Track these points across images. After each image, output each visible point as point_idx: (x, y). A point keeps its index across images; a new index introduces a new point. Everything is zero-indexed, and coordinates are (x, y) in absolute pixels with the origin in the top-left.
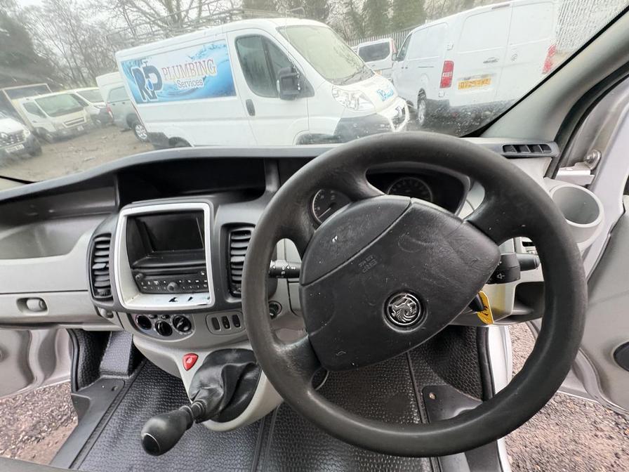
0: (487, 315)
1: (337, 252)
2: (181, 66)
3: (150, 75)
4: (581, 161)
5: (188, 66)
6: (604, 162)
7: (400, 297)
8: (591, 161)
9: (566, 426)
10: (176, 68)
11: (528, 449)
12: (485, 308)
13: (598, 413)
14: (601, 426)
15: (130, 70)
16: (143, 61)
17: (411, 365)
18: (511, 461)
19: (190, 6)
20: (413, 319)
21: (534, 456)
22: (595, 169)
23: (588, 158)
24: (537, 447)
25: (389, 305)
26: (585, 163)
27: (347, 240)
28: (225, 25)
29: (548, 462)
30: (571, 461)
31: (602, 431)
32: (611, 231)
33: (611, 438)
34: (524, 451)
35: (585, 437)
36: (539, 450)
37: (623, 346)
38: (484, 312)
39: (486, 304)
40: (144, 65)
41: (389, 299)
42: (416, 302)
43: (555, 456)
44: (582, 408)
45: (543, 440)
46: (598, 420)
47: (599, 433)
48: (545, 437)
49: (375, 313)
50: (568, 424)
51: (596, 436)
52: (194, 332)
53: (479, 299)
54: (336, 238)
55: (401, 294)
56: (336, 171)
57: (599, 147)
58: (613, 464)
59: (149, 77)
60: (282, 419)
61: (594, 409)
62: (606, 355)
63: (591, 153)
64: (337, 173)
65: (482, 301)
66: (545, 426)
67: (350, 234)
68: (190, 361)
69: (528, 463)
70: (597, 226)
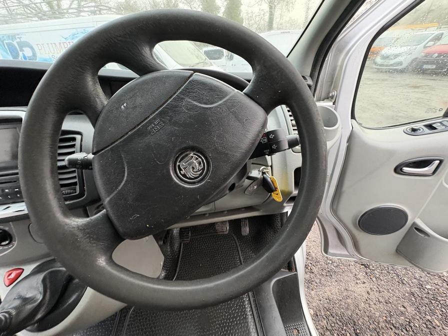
0: (277, 194)
1: (127, 117)
2: (55, 44)
3: (24, 48)
4: (328, 98)
5: (62, 44)
6: (339, 97)
7: (187, 155)
8: (332, 97)
9: (341, 281)
10: (50, 45)
11: (321, 302)
12: (276, 189)
13: (356, 269)
14: (359, 276)
15: (3, 43)
16: (17, 36)
17: (240, 254)
18: (312, 312)
19: (70, 6)
20: (201, 175)
21: (325, 305)
22: (335, 101)
23: (331, 95)
24: (326, 299)
25: (178, 164)
26: (330, 99)
27: (136, 107)
28: (95, 16)
29: (333, 307)
30: (345, 303)
31: (360, 279)
32: (348, 142)
33: (364, 283)
34: (319, 304)
35: (352, 286)
36: (328, 300)
37: (363, 216)
38: (276, 192)
39: (276, 187)
40: (18, 40)
41: (178, 157)
42: (202, 159)
43: (337, 302)
44: (348, 268)
45: (330, 294)
46: (357, 273)
47: (358, 281)
48: (330, 291)
49: (165, 171)
50: (342, 279)
51: (357, 283)
52: (15, 243)
53: (271, 183)
54: (125, 105)
55: (188, 153)
56: (120, 38)
57: (335, 88)
58: (367, 298)
59: (23, 51)
60: (134, 321)
61: (354, 267)
62: (354, 225)
63: (332, 92)
64: (120, 41)
65: (273, 183)
66: (330, 284)
67: (139, 101)
68: (13, 276)
69: (322, 312)
70: (338, 127)
